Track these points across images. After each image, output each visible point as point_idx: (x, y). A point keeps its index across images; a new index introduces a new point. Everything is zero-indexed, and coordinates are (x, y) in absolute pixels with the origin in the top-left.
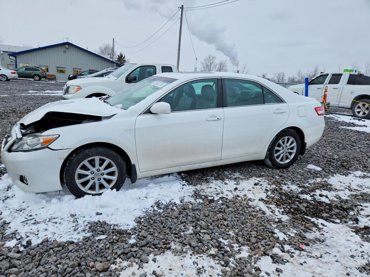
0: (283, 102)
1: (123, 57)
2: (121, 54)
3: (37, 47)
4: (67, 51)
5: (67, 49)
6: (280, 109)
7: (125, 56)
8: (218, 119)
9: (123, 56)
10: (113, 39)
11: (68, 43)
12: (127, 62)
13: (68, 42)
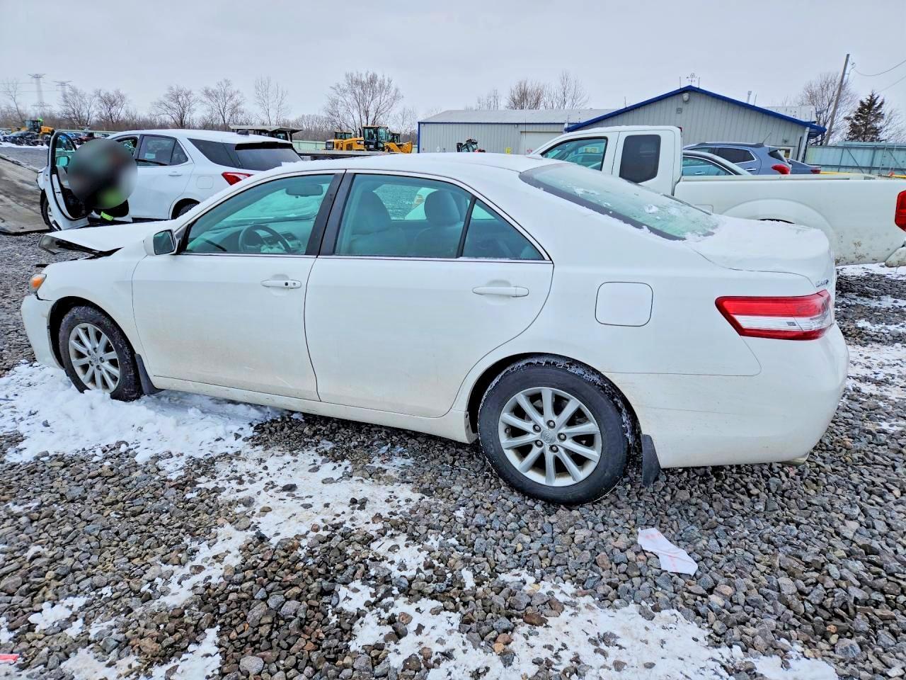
0: (544, 259)
1: (876, 106)
2: (872, 97)
3: (622, 107)
4: (685, 107)
5: (686, 102)
6: (507, 284)
7: (886, 101)
8: (287, 284)
9: (878, 102)
10: (848, 55)
11: (690, 90)
12: (886, 118)
13: (690, 86)
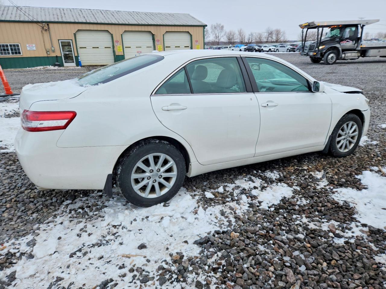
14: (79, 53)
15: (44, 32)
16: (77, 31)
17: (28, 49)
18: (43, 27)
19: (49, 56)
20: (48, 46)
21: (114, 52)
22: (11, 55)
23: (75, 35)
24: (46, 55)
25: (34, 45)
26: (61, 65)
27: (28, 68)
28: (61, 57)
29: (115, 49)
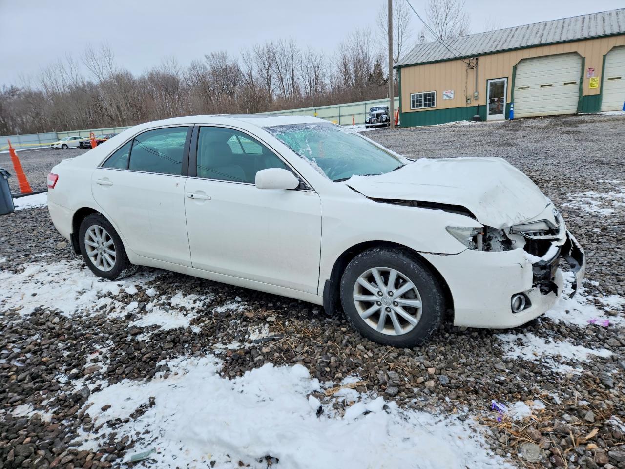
14: (515, 97)
15: (469, 71)
16: (520, 62)
17: (445, 97)
18: (469, 64)
19: (468, 106)
20: (471, 92)
21: (581, 90)
22: (423, 107)
23: (515, 68)
24: (465, 105)
25: (452, 92)
26: (482, 118)
27: (438, 125)
28: (485, 106)
29: (584, 85)
